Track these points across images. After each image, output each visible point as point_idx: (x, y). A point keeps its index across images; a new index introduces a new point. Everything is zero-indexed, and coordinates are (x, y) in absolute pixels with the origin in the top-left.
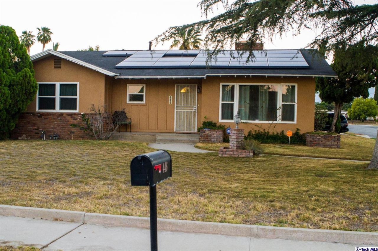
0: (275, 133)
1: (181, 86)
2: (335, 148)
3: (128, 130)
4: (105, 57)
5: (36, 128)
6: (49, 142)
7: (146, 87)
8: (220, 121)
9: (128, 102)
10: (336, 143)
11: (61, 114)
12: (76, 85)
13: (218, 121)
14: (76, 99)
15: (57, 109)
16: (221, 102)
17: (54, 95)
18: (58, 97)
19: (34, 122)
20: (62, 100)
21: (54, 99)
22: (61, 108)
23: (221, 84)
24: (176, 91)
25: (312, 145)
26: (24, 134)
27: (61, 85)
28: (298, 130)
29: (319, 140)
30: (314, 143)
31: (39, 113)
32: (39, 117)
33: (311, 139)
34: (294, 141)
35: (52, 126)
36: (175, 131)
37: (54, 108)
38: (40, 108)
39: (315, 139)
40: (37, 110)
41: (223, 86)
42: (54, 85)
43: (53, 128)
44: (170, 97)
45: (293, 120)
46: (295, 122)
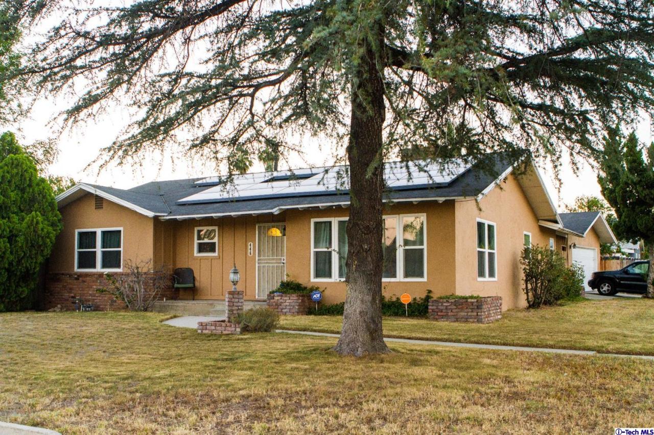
0: (394, 299)
1: (264, 227)
2: (473, 322)
3: (196, 297)
5: (72, 295)
6: (87, 314)
7: (219, 230)
8: (313, 280)
9: (196, 254)
10: (475, 314)
11: (101, 275)
12: (120, 231)
13: (310, 280)
14: (120, 251)
15: (99, 269)
16: (313, 250)
17: (95, 247)
18: (99, 250)
19: (71, 286)
20: (104, 253)
21: (95, 252)
22: (104, 266)
23: (313, 221)
24: (257, 235)
25: (437, 317)
26: (58, 304)
27: (104, 233)
28: (430, 292)
29: (446, 309)
30: (439, 314)
31: (76, 274)
32: (77, 279)
33: (434, 307)
34: (413, 312)
35: (90, 292)
36: (257, 297)
37: (94, 266)
38: (80, 266)
39: (440, 307)
40: (76, 269)
41: (316, 224)
42: (95, 233)
43: (91, 295)
44: (250, 245)
45: (421, 275)
46: (425, 279)
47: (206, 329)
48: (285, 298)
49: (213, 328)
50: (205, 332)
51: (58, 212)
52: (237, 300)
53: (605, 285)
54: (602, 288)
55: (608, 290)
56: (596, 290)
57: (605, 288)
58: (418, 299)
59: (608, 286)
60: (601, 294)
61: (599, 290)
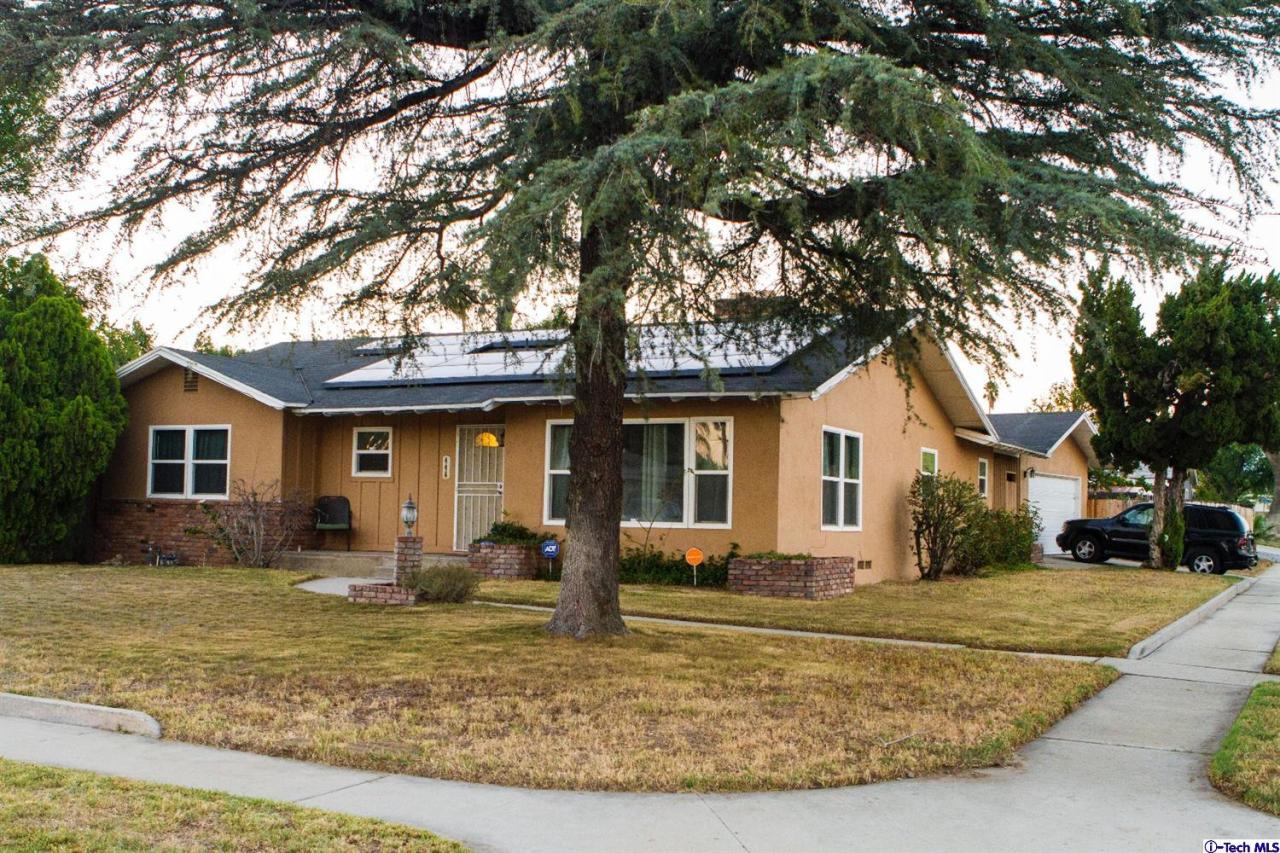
0: (678, 557)
1: (469, 431)
2: (798, 597)
3: (352, 546)
4: (358, 355)
5: (142, 538)
6: (168, 570)
7: (394, 433)
8: (547, 521)
9: (355, 473)
10: (802, 584)
11: (192, 505)
12: (226, 431)
13: (541, 522)
14: (226, 465)
15: (188, 494)
16: (548, 471)
17: (182, 458)
18: (189, 461)
19: (139, 523)
20: (198, 468)
21: (182, 465)
22: (198, 490)
23: (550, 423)
24: (458, 444)
25: (741, 588)
26: (119, 552)
27: (199, 434)
28: (736, 546)
29: (757, 575)
30: (745, 582)
31: (149, 501)
32: (150, 511)
33: (738, 572)
34: (706, 579)
35: (174, 534)
36: (455, 549)
37: (181, 490)
38: (156, 490)
39: (746, 572)
40: (149, 494)
41: (555, 428)
42: (182, 433)
43: (174, 539)
44: (446, 461)
45: (723, 519)
46: (728, 526)
47: (361, 596)
48: (499, 551)
49: (373, 594)
50: (360, 600)
51: (120, 396)
52: (412, 552)
53: (1085, 544)
54: (1080, 549)
55: (1090, 553)
56: (1070, 552)
57: (1085, 550)
58: (716, 558)
59: (1090, 546)
60: (1077, 559)
61: (1074, 553)
